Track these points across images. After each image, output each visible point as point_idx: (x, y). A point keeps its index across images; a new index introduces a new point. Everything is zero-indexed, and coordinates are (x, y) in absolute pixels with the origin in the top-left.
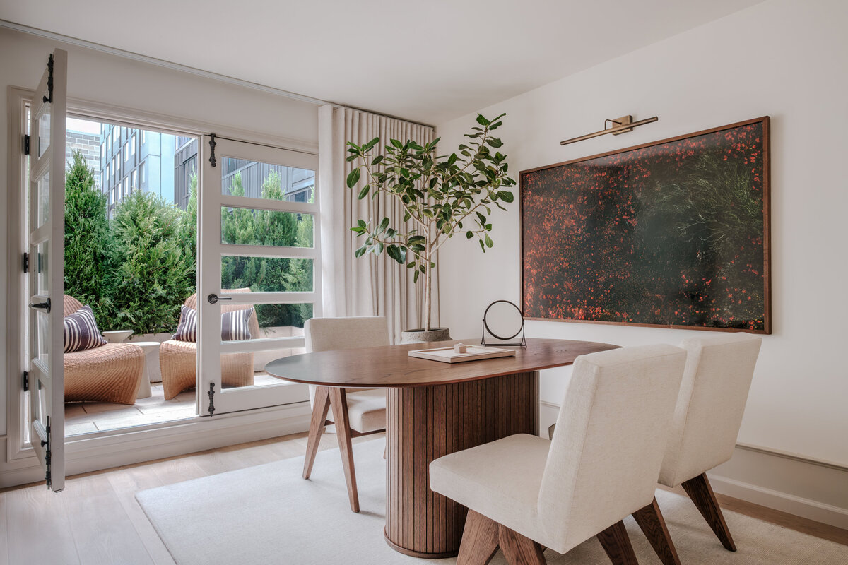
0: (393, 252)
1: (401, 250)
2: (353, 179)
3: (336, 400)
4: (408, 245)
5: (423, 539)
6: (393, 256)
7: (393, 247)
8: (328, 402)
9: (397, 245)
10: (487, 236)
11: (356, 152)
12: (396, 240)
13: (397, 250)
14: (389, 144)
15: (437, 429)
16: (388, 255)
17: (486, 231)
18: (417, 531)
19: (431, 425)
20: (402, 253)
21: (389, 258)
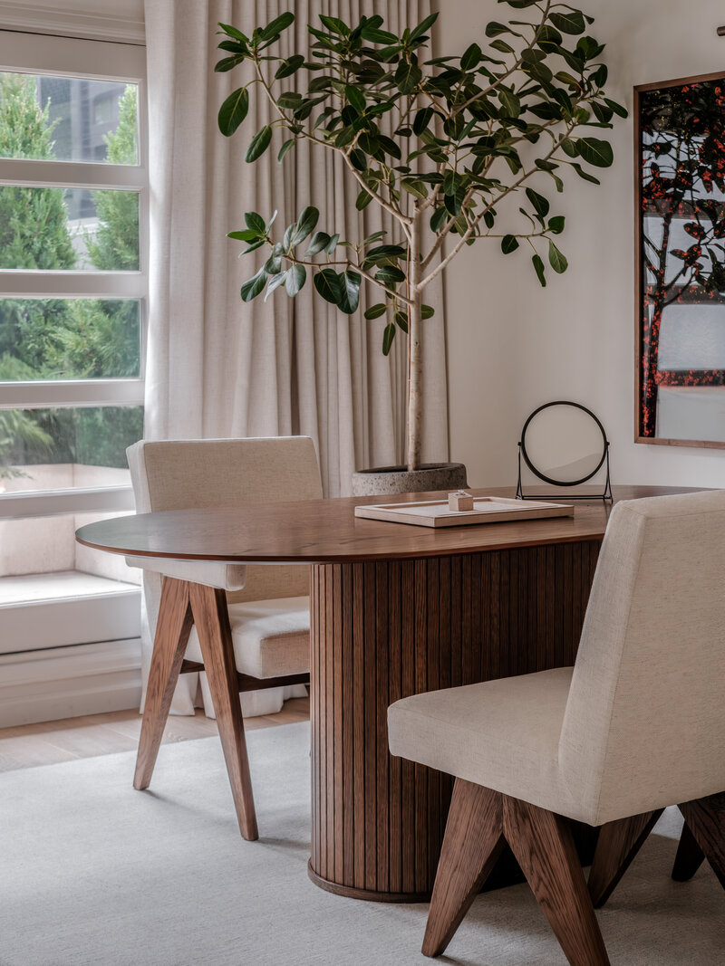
0: (329, 287)
1: (347, 281)
2: (231, 114)
3: (206, 614)
4: (366, 267)
5: (383, 865)
6: (329, 297)
7: (329, 274)
8: (189, 620)
9: (340, 269)
10: (552, 246)
11: (237, 50)
12: (336, 258)
13: (338, 280)
14: (317, 25)
15: (408, 656)
16: (318, 295)
17: (550, 234)
18: (371, 853)
19: (398, 648)
20: (352, 288)
21: (322, 302)
